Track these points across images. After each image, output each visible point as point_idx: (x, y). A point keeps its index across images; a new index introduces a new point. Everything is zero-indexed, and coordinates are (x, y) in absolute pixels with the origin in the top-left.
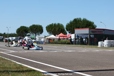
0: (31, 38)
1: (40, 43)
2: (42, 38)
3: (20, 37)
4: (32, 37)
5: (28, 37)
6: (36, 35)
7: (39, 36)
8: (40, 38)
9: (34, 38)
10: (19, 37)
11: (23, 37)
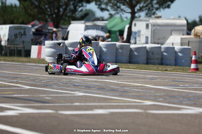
0: (103, 29)
1: (162, 64)
2: (173, 29)
3: (38, 25)
4: (109, 24)
5: (87, 28)
6: (133, 14)
7: (152, 21)
8: (159, 34)
9: (121, 33)
10: (31, 28)
11: (57, 27)
